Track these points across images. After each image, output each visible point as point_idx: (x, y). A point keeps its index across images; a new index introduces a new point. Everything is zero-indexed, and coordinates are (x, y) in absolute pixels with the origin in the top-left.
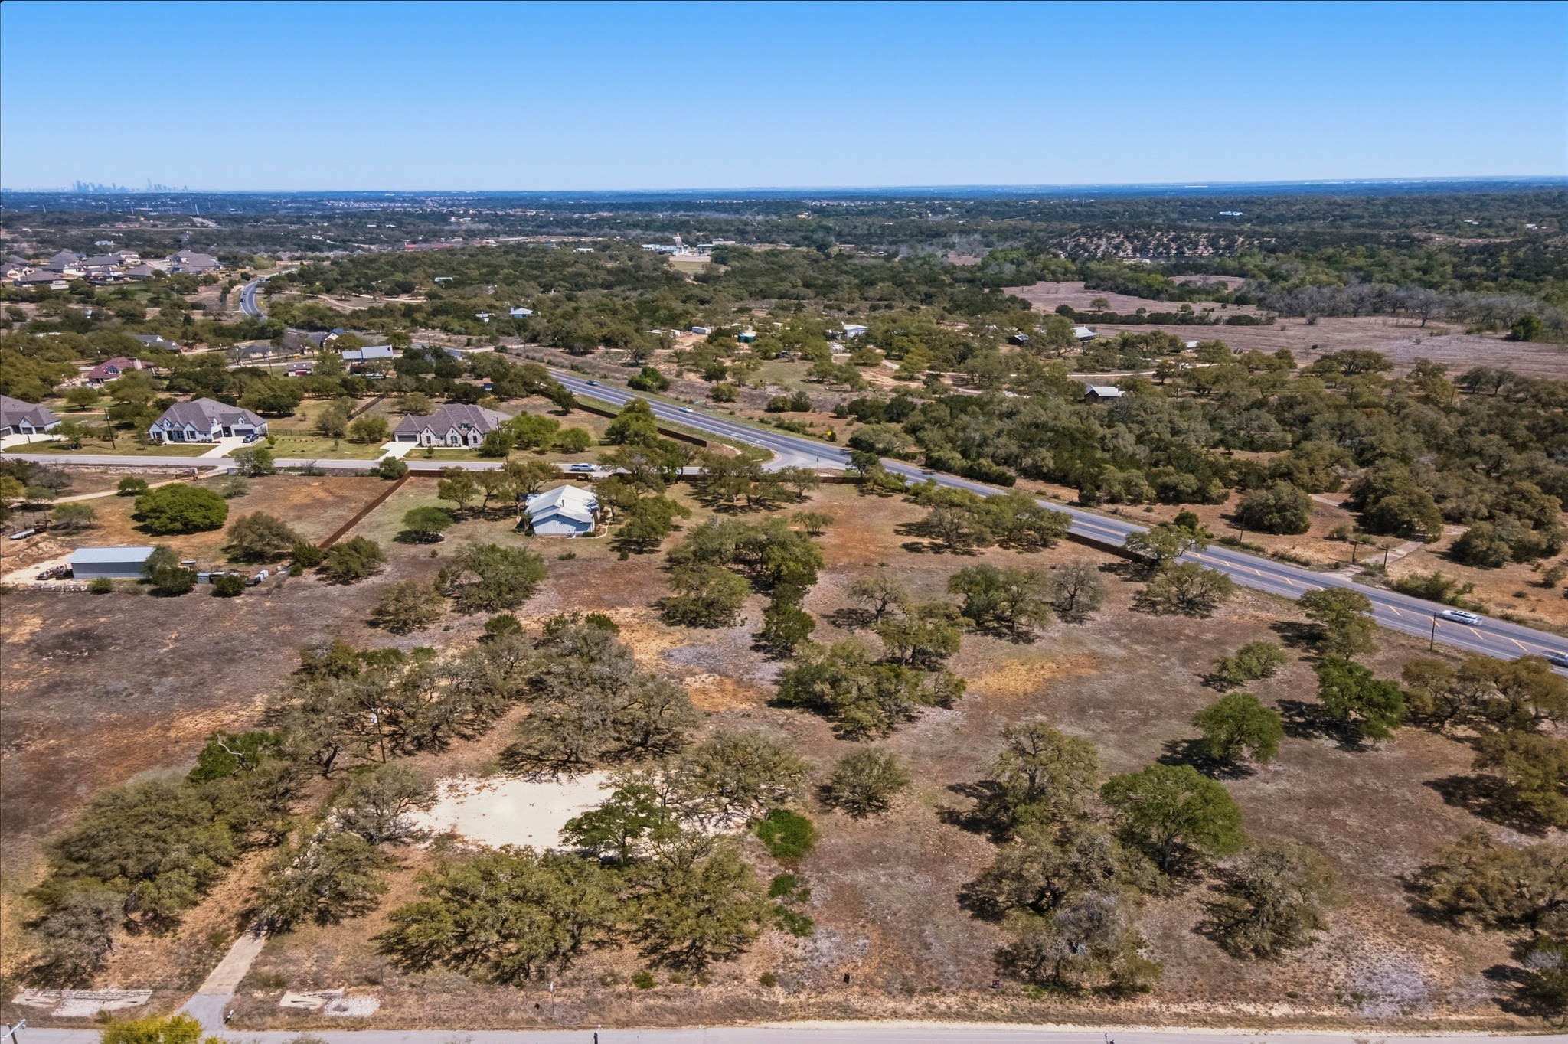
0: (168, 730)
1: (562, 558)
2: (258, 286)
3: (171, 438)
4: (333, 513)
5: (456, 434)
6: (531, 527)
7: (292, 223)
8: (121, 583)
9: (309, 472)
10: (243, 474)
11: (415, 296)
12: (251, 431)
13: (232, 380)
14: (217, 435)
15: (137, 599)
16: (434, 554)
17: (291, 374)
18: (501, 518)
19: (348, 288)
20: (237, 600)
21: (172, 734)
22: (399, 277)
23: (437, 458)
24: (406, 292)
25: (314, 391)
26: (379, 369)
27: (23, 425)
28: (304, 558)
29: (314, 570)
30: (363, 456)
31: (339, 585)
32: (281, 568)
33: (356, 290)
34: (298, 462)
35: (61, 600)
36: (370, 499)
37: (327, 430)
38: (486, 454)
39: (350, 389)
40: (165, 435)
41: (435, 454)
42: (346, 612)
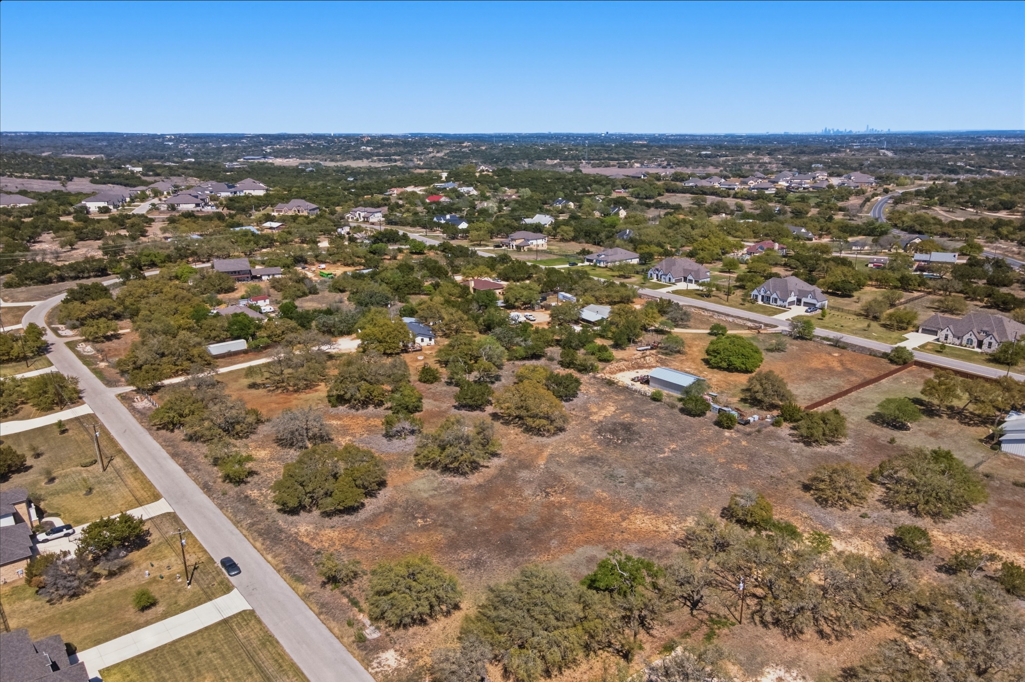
0: (624, 520)
1: (1016, 484)
2: (890, 198)
3: (762, 300)
4: (834, 381)
5: (973, 337)
6: (999, 443)
7: (947, 153)
8: (669, 396)
9: (837, 344)
10: (791, 336)
11: (1013, 213)
12: (814, 305)
13: (823, 265)
14: (791, 303)
15: (671, 411)
16: (892, 441)
17: (871, 265)
18: (976, 425)
19: (958, 203)
20: (727, 433)
21: (624, 524)
22: (1006, 197)
23: (947, 355)
24: (1006, 208)
25: (877, 280)
26: (938, 270)
27: (690, 277)
28: (789, 415)
29: (791, 425)
30: (885, 340)
31: (801, 444)
32: (769, 416)
33: (965, 205)
34: (832, 334)
35: (633, 399)
36: (869, 376)
37: (869, 314)
38: (995, 360)
39: (905, 284)
40: (760, 298)
41: (947, 350)
42: (793, 470)
